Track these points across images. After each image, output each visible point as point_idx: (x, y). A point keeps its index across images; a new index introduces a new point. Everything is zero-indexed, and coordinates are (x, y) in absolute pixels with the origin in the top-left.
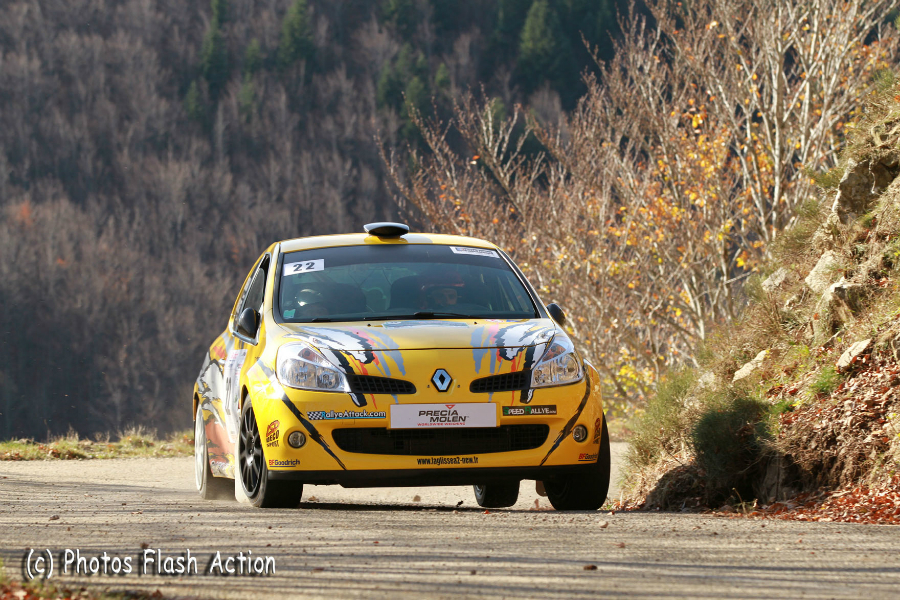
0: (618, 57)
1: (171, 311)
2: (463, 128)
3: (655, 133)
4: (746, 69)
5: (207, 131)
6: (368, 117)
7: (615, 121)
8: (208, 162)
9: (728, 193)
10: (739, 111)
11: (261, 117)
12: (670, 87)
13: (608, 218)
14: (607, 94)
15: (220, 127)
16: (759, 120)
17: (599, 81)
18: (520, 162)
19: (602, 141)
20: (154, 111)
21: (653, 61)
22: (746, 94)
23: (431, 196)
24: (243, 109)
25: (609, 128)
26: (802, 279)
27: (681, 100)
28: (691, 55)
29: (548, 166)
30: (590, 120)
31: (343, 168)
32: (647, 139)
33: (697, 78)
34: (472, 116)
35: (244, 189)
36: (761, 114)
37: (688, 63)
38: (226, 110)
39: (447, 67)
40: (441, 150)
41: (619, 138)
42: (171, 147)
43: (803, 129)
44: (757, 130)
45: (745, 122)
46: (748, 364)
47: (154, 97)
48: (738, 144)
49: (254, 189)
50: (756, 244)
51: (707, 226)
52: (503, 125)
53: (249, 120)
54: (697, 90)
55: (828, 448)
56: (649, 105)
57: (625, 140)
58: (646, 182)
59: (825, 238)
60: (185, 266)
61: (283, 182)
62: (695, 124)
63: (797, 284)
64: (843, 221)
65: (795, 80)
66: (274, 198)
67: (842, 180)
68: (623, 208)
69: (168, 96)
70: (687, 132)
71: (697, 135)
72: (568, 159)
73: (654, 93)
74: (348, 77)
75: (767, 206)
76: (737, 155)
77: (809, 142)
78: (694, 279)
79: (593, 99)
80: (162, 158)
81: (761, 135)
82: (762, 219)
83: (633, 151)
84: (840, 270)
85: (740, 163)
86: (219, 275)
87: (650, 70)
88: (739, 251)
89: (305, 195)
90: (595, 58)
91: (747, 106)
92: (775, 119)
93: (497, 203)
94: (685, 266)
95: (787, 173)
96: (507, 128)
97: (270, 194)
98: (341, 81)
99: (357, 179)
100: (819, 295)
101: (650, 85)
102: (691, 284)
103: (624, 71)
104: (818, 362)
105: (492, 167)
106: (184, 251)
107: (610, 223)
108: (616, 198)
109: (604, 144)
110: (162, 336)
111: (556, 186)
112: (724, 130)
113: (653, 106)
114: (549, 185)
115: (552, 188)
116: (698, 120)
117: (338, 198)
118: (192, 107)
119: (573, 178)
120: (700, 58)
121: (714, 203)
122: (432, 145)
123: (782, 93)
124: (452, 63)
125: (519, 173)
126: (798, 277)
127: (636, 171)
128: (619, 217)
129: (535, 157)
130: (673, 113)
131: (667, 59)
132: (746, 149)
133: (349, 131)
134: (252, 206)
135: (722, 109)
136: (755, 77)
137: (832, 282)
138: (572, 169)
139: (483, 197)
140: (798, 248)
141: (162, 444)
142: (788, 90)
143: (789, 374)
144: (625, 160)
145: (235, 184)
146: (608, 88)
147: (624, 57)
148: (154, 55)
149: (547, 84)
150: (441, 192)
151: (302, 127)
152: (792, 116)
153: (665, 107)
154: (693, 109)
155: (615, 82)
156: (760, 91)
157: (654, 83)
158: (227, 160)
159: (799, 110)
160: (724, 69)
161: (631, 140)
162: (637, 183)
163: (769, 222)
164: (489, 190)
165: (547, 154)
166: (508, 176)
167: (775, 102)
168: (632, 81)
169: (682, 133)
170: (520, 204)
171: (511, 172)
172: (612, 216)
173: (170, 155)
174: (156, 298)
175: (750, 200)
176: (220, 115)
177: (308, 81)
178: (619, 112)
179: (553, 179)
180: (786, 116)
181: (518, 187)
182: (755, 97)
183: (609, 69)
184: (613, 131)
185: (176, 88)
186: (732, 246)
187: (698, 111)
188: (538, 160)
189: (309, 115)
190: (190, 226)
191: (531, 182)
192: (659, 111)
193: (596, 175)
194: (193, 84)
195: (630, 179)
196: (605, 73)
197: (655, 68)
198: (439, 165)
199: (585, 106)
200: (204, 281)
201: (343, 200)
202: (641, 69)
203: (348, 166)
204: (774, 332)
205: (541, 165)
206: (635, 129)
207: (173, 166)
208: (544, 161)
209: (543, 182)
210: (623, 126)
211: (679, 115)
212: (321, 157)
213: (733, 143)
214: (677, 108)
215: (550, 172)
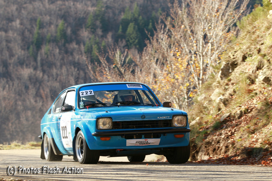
0: (155, 36)
1: (24, 112)
2: (111, 56)
3: (166, 57)
4: (193, 40)
5: (35, 60)
6: (82, 56)
7: (154, 54)
8: (35, 69)
9: (187, 75)
10: (190, 52)
11: (51, 56)
12: (171, 45)
13: (152, 82)
14: (152, 47)
15: (39, 58)
16: (196, 54)
17: (150, 43)
18: (127, 66)
19: (151, 60)
20: (20, 54)
21: (165, 37)
22: (193, 47)
23: (101, 76)
24: (46, 54)
25: (153, 56)
26: (210, 97)
27: (173, 48)
28: (177, 35)
29: (135, 67)
30: (147, 54)
31: (74, 71)
32: (164, 59)
33: (178, 42)
34: (113, 52)
35: (46, 77)
36: (197, 53)
37: (176, 37)
38: (41, 54)
39: (105, 42)
40: (104, 62)
41: (156, 59)
42: (25, 64)
43: (209, 57)
44: (196, 57)
45: (192, 55)
46: (194, 121)
47: (20, 50)
48: (190, 61)
49: (49, 77)
50: (195, 90)
51: (181, 85)
52: (122, 55)
53: (47, 57)
54: (178, 46)
55: (217, 144)
56: (164, 49)
57: (157, 60)
58: (164, 72)
59: (216, 85)
60: (28, 99)
61: (57, 75)
62: (177, 55)
63: (208, 98)
64: (222, 79)
65: (206, 43)
66: (55, 79)
67: (221, 68)
68: (157, 79)
69: (24, 50)
70: (175, 58)
71: (178, 58)
72: (141, 65)
73: (166, 46)
74: (77, 44)
75: (199, 79)
76: (190, 65)
77: (211, 61)
78: (177, 100)
79: (148, 48)
80: (22, 67)
81: (197, 59)
82: (197, 83)
83: (160, 63)
84: (221, 94)
85: (191, 67)
86: (38, 101)
87: (165, 40)
88: (190, 92)
89: (63, 79)
90: (149, 36)
91: (193, 50)
92: (201, 54)
93: (120, 78)
94: (175, 96)
95: (205, 70)
96: (123, 56)
97: (54, 78)
98: (74, 45)
99: (79, 74)
100: (214, 101)
101: (165, 44)
102: (176, 101)
103: (157, 40)
104: (214, 120)
105: (119, 67)
106: (28, 94)
107: (153, 84)
108: (155, 76)
109: (151, 61)
110: (21, 119)
111: (137, 73)
112: (186, 57)
113: (166, 50)
114: (135, 72)
115: (136, 73)
116: (179, 54)
117: (73, 79)
118: (31, 53)
119: (142, 71)
120: (179, 36)
121: (183, 78)
122: (101, 61)
123: (203, 46)
124: (106, 40)
125: (127, 69)
126: (208, 96)
127: (160, 69)
128: (156, 82)
129: (131, 64)
130: (171, 52)
131: (170, 36)
132: (192, 62)
133: (76, 60)
134: (48, 81)
135: (186, 51)
136: (195, 42)
137: (218, 97)
138: (142, 68)
139: (116, 76)
140: (209, 88)
141: (23, 146)
142: (205, 46)
143: (206, 123)
144: (158, 65)
145: (43, 75)
146: (153, 45)
147: (157, 36)
148: (20, 38)
149: (134, 47)
150: (104, 75)
151: (63, 59)
152: (206, 54)
153: (169, 50)
154: (177, 51)
155: (155, 43)
156: (197, 45)
157: (166, 43)
158: (41, 68)
159: (207, 51)
160: (186, 39)
161: (159, 60)
162: (161, 72)
163: (199, 84)
164: (118, 74)
165: (135, 64)
166: (123, 70)
167: (201, 49)
168: (159, 43)
169: (174, 58)
170: (127, 78)
171: (124, 69)
172: (154, 82)
173: (25, 67)
174: (20, 108)
175: (194, 77)
176: (39, 55)
177: (64, 45)
178: (156, 52)
179: (136, 71)
180: (204, 53)
181: (127, 73)
182: (195, 48)
183: (153, 40)
184: (154, 57)
185: (26, 47)
186: (188, 90)
187: (178, 51)
188: (132, 65)
189: (65, 55)
190: (30, 87)
191: (130, 72)
192: (167, 51)
193: (149, 69)
194: (31, 46)
195: (158, 71)
196: (152, 40)
197: (166, 39)
198: (103, 66)
199: (146, 50)
200: (34, 103)
201: (74, 80)
202: (162, 39)
203: (76, 70)
204: (201, 112)
205: (133, 68)
206: (160, 57)
207: (26, 70)
208: (134, 66)
209: (133, 72)
210: (157, 56)
211: (173, 52)
212: (68, 68)
213: (189, 61)
214: (172, 50)
215: (135, 69)
